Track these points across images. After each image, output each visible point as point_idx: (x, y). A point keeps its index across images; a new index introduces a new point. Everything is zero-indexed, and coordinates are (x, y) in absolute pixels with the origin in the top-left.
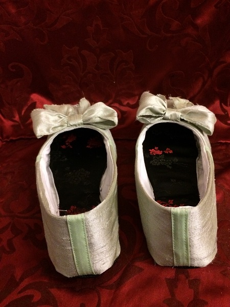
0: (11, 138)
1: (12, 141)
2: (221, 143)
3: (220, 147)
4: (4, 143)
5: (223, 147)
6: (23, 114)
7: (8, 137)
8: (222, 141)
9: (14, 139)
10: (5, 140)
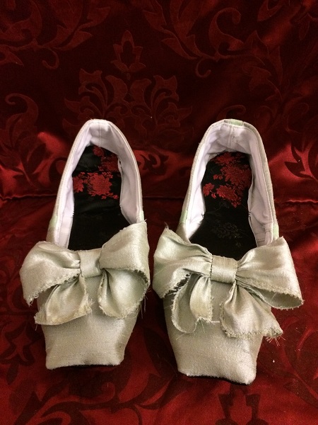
0: (14, 196)
1: (15, 199)
2: (290, 203)
3: (289, 209)
4: (6, 202)
5: (293, 209)
6: (28, 160)
7: (9, 194)
8: (291, 201)
9: (19, 197)
10: (7, 197)
